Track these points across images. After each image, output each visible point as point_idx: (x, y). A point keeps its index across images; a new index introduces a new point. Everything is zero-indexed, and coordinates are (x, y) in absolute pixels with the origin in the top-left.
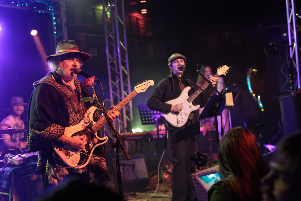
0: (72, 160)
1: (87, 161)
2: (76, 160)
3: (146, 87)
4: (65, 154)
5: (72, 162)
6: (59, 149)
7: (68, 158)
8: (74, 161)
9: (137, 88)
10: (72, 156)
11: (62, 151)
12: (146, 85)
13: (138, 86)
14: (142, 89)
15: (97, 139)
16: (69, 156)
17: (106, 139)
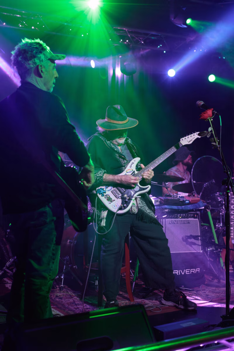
0: (113, 205)
1: (127, 206)
2: (117, 205)
3: (193, 139)
4: (107, 199)
5: (113, 207)
6: (101, 195)
7: (110, 203)
8: (115, 206)
9: (182, 140)
10: (114, 201)
11: (104, 197)
12: (193, 137)
13: (183, 138)
14: (189, 141)
15: (138, 187)
16: (110, 202)
17: (148, 187)
